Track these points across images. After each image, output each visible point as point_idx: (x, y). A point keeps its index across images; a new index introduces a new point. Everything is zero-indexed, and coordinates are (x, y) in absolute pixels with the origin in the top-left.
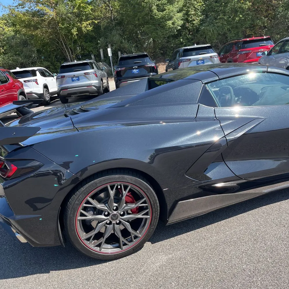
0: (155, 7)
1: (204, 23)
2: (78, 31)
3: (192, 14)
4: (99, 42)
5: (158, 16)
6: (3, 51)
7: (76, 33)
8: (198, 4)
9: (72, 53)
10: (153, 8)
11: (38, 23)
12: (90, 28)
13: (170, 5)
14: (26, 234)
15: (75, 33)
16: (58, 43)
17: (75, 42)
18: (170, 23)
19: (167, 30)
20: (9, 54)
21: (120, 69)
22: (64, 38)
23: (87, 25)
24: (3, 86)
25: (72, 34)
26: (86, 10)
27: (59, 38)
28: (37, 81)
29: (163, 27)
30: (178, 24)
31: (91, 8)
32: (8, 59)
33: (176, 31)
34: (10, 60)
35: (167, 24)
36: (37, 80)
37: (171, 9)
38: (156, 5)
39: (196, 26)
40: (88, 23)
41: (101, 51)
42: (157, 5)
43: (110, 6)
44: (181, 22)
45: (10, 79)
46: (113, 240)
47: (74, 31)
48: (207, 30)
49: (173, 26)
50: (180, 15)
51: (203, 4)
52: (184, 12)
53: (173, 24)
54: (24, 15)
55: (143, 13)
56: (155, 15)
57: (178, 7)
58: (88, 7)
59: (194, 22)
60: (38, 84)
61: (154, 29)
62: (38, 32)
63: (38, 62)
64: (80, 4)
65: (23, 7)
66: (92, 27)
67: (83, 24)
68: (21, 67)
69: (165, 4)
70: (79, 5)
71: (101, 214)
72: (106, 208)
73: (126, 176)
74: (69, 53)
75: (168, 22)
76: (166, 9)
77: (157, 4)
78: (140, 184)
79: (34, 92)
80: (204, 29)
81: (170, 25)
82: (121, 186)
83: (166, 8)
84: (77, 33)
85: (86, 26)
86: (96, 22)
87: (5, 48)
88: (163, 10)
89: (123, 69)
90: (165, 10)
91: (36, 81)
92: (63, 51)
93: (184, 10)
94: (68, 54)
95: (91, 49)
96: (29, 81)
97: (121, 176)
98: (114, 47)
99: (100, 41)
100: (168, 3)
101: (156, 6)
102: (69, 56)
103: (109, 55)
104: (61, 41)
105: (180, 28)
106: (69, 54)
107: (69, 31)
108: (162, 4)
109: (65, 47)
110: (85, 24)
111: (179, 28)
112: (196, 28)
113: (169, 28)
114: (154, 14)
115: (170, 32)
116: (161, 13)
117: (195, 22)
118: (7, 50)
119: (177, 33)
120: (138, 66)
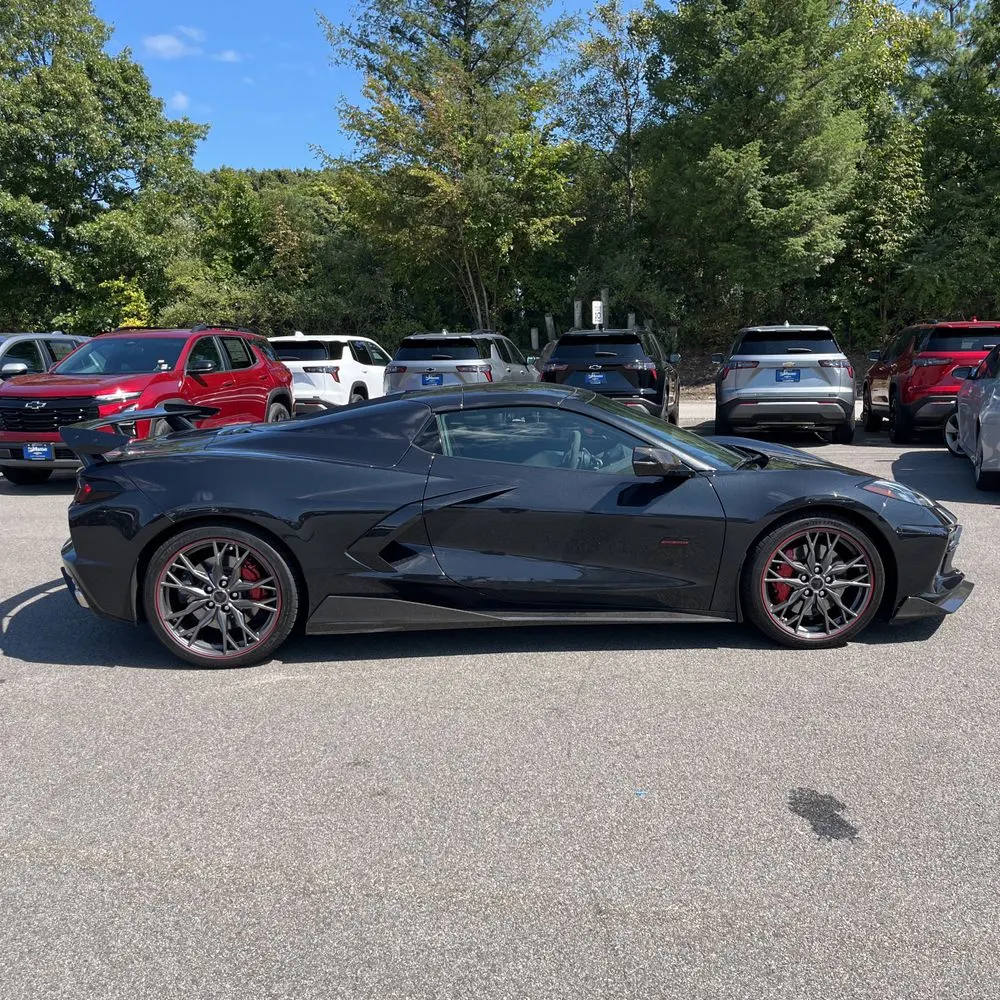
0: (757, 192)
1: (918, 252)
2: (515, 241)
3: (879, 221)
4: (572, 278)
5: (763, 218)
6: (306, 276)
7: (509, 249)
8: (905, 193)
9: (490, 304)
10: (749, 195)
11: (408, 210)
12: (552, 239)
13: (806, 188)
14: (89, 594)
15: (505, 249)
16: (455, 270)
17: (505, 273)
18: (797, 243)
19: (784, 265)
20: (319, 288)
21: (553, 367)
22: (473, 258)
23: (546, 226)
24: (235, 374)
25: (498, 250)
26: (549, 187)
27: (461, 255)
28: (336, 373)
29: (775, 255)
30: (825, 248)
31: (563, 181)
32: (312, 301)
33: (818, 269)
34: (317, 305)
35: (787, 247)
36: (337, 368)
37: (806, 203)
38: (759, 186)
39: (888, 259)
40: (548, 221)
41: (578, 306)
42: (764, 186)
43: (631, 176)
44: (836, 244)
45: (257, 361)
46: (210, 635)
47: (505, 242)
48: (923, 277)
49: (806, 253)
50: (839, 220)
51: (922, 195)
52: (852, 213)
53: (808, 246)
54: (377, 185)
55: (716, 209)
56: (754, 217)
57: (832, 198)
58: (556, 178)
59: (881, 247)
60: (338, 381)
61: (746, 257)
62: (404, 235)
63: (391, 319)
64: (534, 169)
65: (376, 166)
66: (557, 236)
67: (533, 224)
68: (306, 332)
69: (791, 186)
70: (531, 173)
71: (200, 587)
72: (208, 579)
73: (244, 533)
74: (482, 304)
75: (791, 240)
76: (792, 202)
77: (765, 183)
78: (266, 552)
79: (323, 398)
80: (911, 271)
81: (797, 251)
82: (234, 547)
83: (792, 198)
84: (512, 248)
85: (542, 232)
86: (573, 221)
87: (312, 270)
88: (780, 204)
89: (563, 367)
90: (787, 203)
91: (334, 373)
92: (466, 292)
93: (857, 209)
94: (478, 306)
95: (547, 297)
96: (315, 370)
97: (235, 531)
98: (615, 299)
99: (576, 275)
100: (800, 184)
101: (759, 190)
102: (481, 310)
103: (594, 322)
104: (465, 267)
105: (832, 260)
106: (481, 306)
107: (491, 242)
108: (780, 187)
109: (472, 284)
110: (539, 224)
111: (826, 260)
112: (887, 264)
113: (794, 259)
114: (750, 213)
115: (796, 270)
116: (774, 212)
117: (884, 248)
118: (317, 275)
119: (818, 275)
120: (603, 366)
